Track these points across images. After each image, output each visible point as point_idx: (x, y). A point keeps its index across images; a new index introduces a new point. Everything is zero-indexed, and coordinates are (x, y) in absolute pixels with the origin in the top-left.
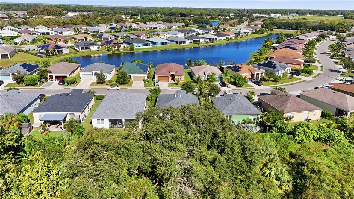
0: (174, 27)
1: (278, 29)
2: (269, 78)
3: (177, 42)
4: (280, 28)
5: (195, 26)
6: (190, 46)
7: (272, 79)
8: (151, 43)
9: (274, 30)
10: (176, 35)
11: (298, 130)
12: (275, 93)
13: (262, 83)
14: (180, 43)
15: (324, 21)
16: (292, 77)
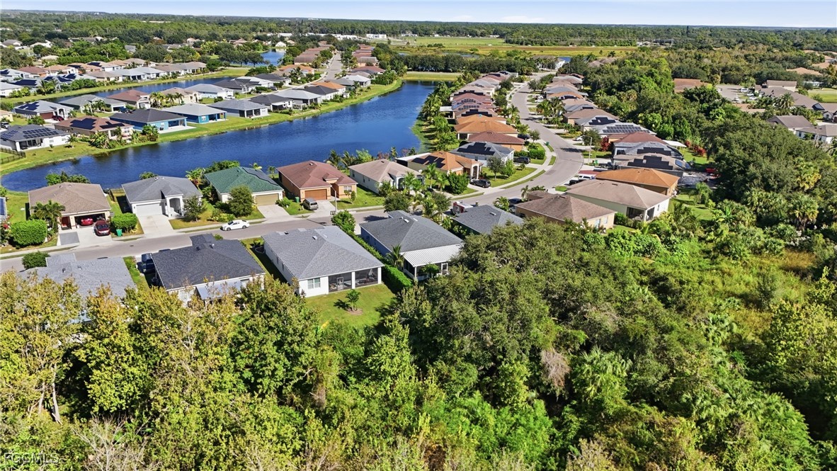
0: (183, 73)
1: (411, 70)
2: (495, 172)
3: (242, 113)
4: (415, 69)
5: (230, 68)
6: (271, 120)
7: (498, 174)
8: (188, 120)
9: (408, 73)
10: (216, 93)
11: (612, 243)
12: (538, 195)
13: (489, 183)
14: (250, 113)
15: (477, 50)
16: (524, 166)
